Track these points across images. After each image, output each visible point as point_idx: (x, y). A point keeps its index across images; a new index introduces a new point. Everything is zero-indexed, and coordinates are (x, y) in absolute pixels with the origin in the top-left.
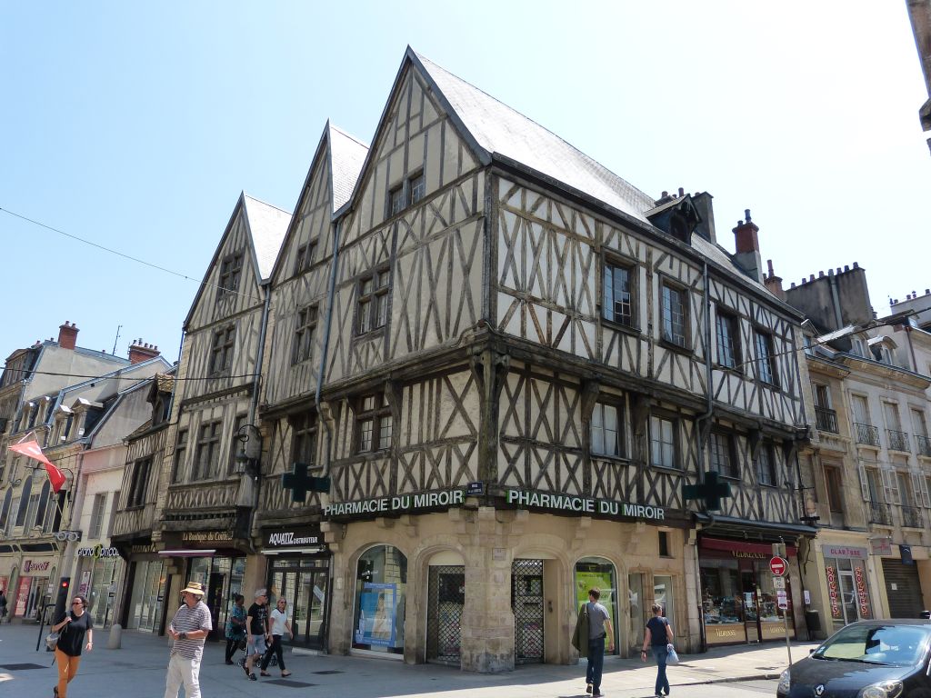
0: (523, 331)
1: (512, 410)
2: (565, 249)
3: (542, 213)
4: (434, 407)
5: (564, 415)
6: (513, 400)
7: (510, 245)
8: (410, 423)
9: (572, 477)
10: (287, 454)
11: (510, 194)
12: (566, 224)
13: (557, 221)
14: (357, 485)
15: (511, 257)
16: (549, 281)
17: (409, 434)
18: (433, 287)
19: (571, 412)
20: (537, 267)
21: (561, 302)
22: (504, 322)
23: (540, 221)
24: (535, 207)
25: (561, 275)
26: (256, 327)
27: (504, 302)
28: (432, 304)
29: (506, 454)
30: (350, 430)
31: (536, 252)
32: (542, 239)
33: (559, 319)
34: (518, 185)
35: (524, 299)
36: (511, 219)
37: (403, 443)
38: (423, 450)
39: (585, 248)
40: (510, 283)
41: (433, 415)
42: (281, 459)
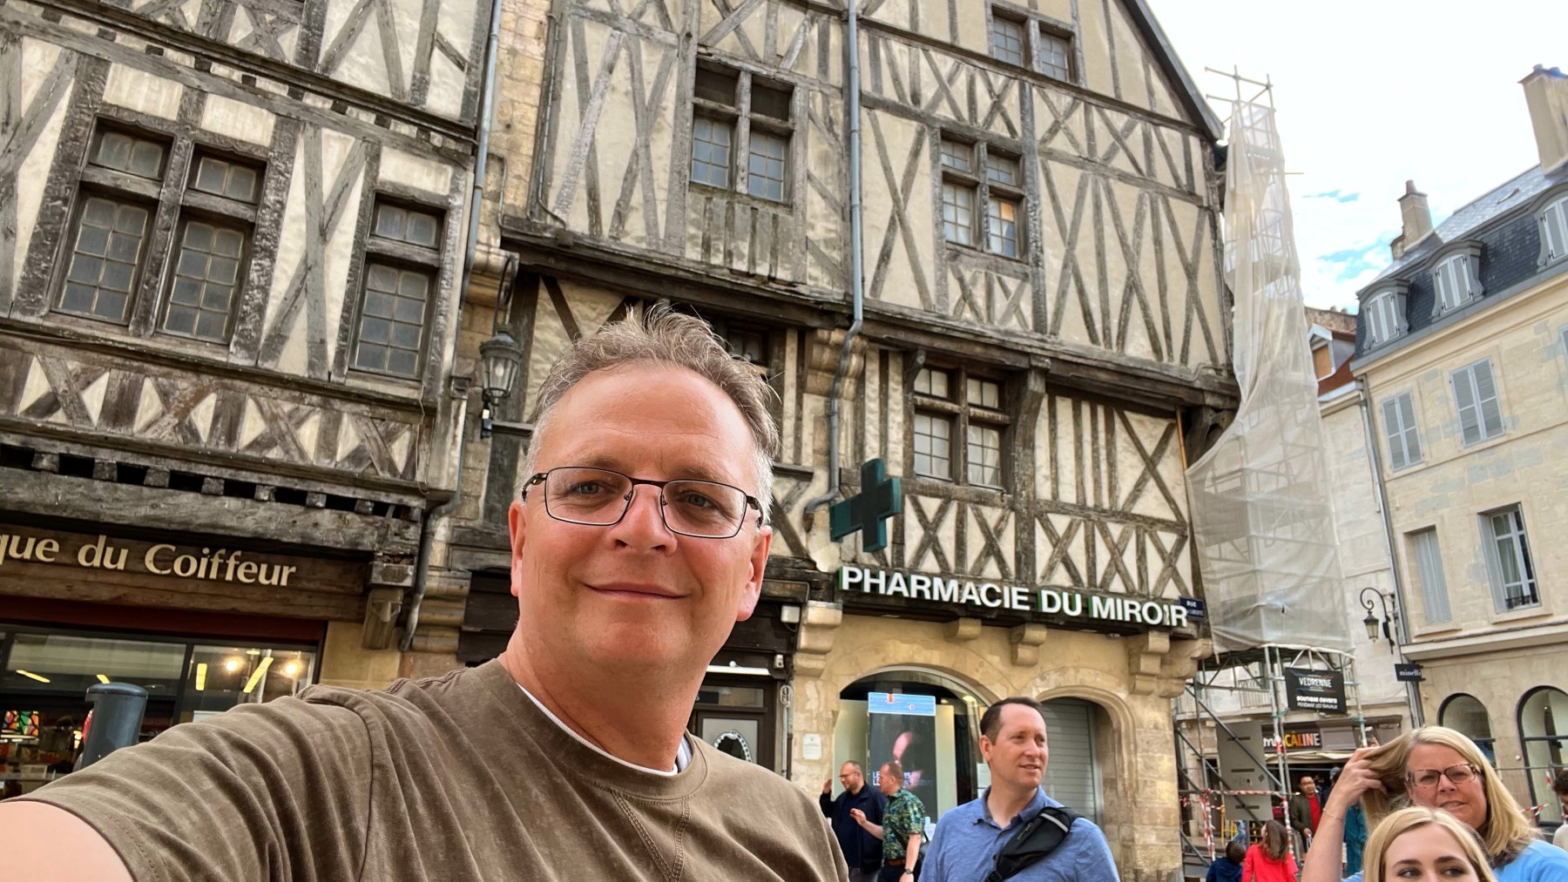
4: (1103, 453)
8: (1054, 460)
14: (930, 542)
17: (1055, 480)
37: (1044, 493)
38: (1088, 518)
41: (1104, 466)
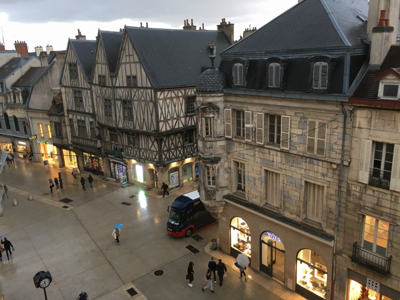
0: (166, 129)
1: (165, 145)
2: (176, 102)
3: (169, 96)
4: (147, 142)
5: (177, 140)
6: (165, 143)
7: (161, 109)
8: (142, 143)
9: (180, 153)
10: (109, 136)
11: (161, 95)
12: (176, 95)
13: (173, 95)
14: (131, 152)
15: (162, 112)
16: (172, 113)
18: (144, 115)
19: (179, 139)
20: (169, 112)
21: (175, 116)
22: (161, 129)
23: (169, 98)
24: (167, 95)
25: (175, 109)
26: (89, 95)
27: (161, 124)
28: (144, 119)
29: (164, 154)
30: (126, 139)
31: (168, 107)
32: (169, 103)
33: (175, 121)
34: (162, 91)
35: (166, 121)
36: (161, 102)
37: (141, 147)
38: (146, 150)
39: (181, 99)
40: (162, 119)
41: (147, 144)
42: (107, 137)
